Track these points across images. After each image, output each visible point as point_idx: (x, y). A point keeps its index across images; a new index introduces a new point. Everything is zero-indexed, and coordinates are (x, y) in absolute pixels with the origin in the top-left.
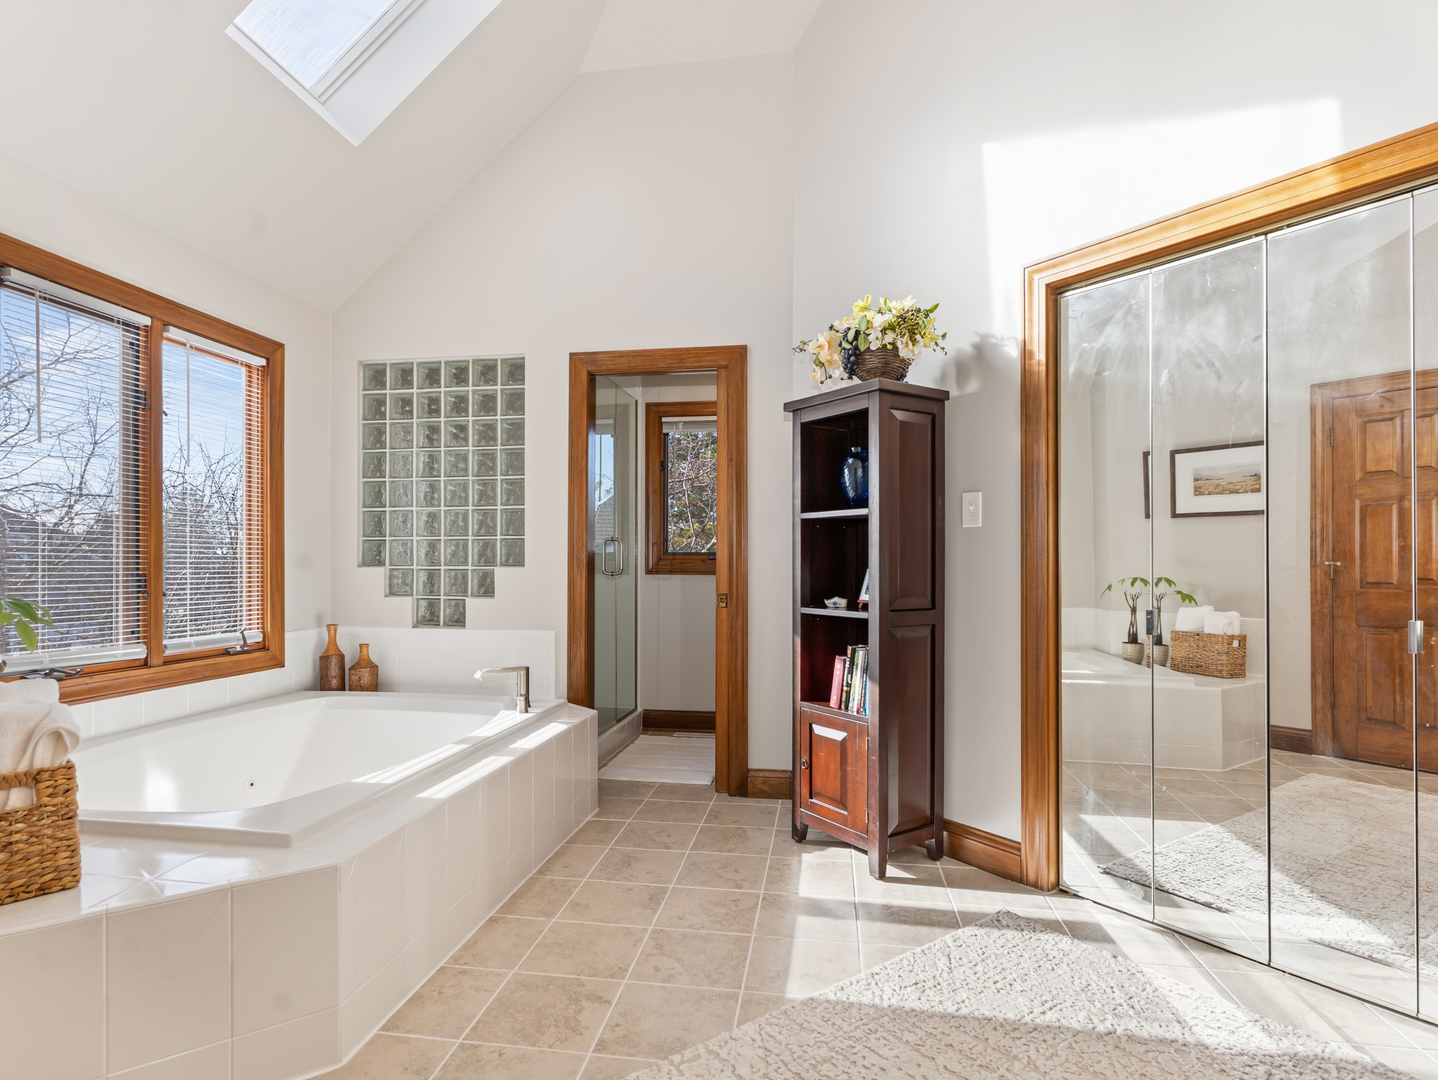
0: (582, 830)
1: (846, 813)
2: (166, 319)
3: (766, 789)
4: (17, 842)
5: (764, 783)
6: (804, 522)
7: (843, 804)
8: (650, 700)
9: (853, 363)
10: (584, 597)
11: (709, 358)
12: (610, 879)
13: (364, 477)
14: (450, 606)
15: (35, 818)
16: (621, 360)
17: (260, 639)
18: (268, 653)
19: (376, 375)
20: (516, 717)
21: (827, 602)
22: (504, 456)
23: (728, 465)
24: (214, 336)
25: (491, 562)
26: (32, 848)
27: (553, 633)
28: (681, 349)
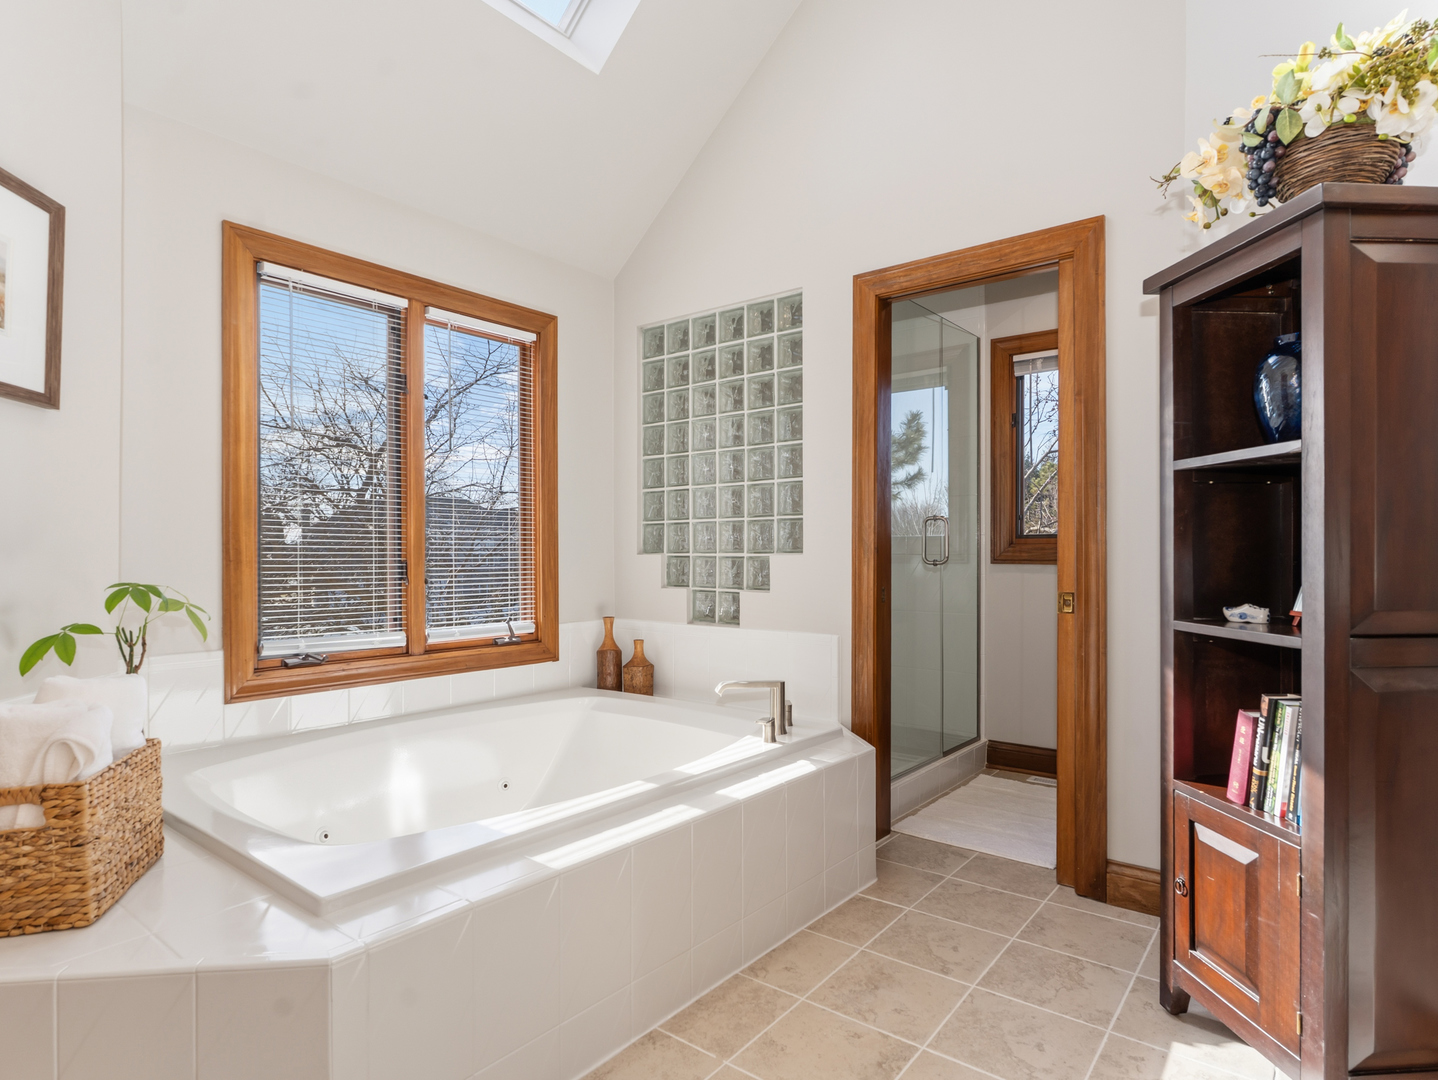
0: (839, 911)
1: (1256, 998)
2: (426, 300)
3: (1138, 896)
4: (25, 867)
5: (1133, 886)
6: (1179, 475)
7: (1251, 977)
8: (998, 728)
9: (1271, 173)
10: (872, 592)
11: (1043, 247)
12: (837, 1008)
13: (645, 454)
14: (726, 600)
15: (42, 842)
16: (919, 274)
17: (533, 631)
18: (540, 647)
19: (655, 339)
20: (756, 744)
21: (1227, 613)
22: (782, 418)
23: (1075, 400)
24: (478, 314)
25: (767, 547)
26: (40, 876)
27: (835, 637)
28: (1001, 242)
